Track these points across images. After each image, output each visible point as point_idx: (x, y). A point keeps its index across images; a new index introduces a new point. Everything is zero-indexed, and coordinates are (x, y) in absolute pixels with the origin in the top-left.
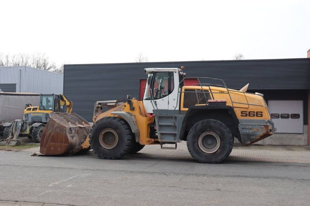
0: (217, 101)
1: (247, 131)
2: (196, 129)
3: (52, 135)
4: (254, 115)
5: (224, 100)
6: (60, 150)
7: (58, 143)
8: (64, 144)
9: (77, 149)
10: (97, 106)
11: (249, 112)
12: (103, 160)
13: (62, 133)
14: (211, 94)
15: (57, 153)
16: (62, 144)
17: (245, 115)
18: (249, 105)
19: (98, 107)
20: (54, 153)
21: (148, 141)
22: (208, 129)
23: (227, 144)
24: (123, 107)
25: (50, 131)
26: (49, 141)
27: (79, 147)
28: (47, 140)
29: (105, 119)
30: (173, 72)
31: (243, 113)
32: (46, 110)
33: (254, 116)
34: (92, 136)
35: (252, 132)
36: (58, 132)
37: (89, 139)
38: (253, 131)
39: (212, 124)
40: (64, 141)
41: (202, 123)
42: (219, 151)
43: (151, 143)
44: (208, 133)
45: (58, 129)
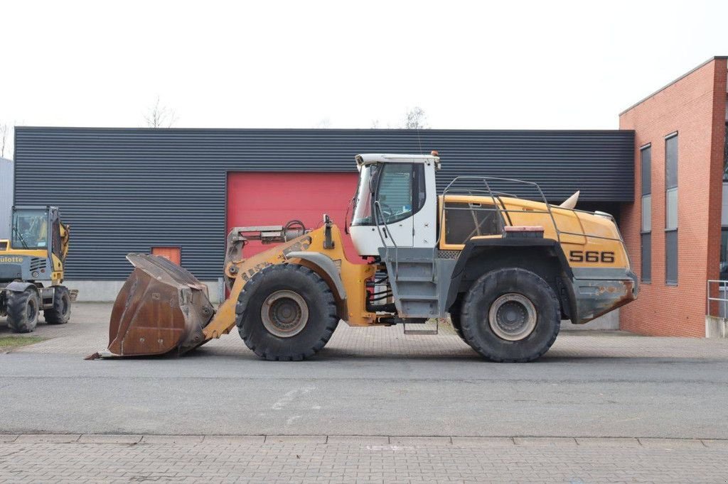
0: (524, 228)
1: (590, 293)
2: (484, 290)
3: (141, 308)
4: (597, 258)
5: (538, 227)
6: (162, 344)
7: (156, 326)
8: (172, 329)
9: (192, 342)
10: (235, 238)
11: (587, 253)
12: (273, 362)
13: (168, 304)
14: (504, 213)
15: (155, 351)
16: (167, 329)
17: (578, 259)
18: (588, 238)
19: (237, 242)
20: (147, 352)
21: (366, 318)
22: (511, 289)
23: (551, 321)
24: (305, 242)
25: (136, 299)
26: (132, 322)
27: (197, 335)
28: (128, 322)
29: (276, 269)
30: (423, 164)
31: (574, 254)
32: (28, 249)
33: (597, 261)
34: (243, 309)
35: (601, 295)
36: (155, 301)
37: (237, 316)
38: (602, 292)
39: (520, 279)
40: (172, 322)
41: (498, 276)
42: (534, 335)
43: (371, 322)
44: (510, 298)
45: (157, 294)
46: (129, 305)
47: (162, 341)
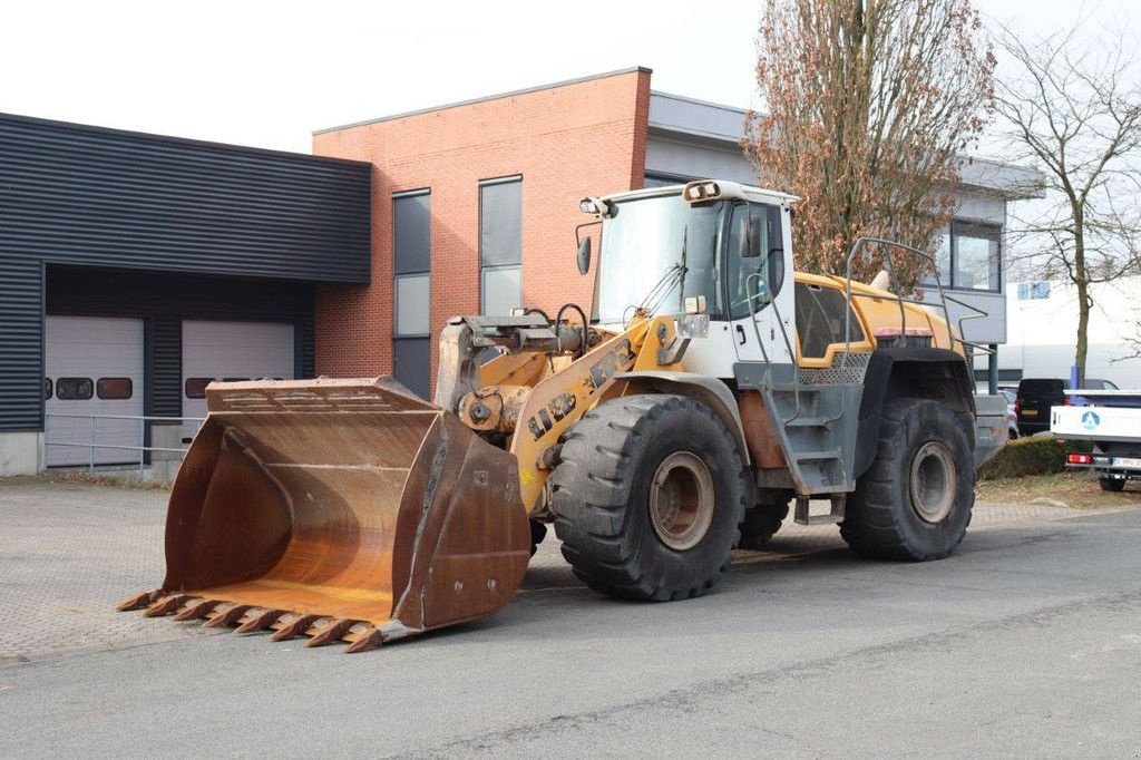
1: (986, 437)
2: (907, 438)
3: (456, 509)
5: (926, 330)
6: (496, 592)
7: (482, 549)
8: (511, 553)
10: (479, 339)
13: (502, 494)
15: (482, 609)
16: (502, 554)
19: (477, 349)
20: (468, 615)
24: (620, 351)
25: (445, 488)
26: (439, 544)
28: (430, 541)
30: (778, 208)
36: (480, 491)
40: (509, 538)
41: (920, 411)
44: (930, 451)
45: (484, 473)
46: (429, 505)
47: (493, 583)
